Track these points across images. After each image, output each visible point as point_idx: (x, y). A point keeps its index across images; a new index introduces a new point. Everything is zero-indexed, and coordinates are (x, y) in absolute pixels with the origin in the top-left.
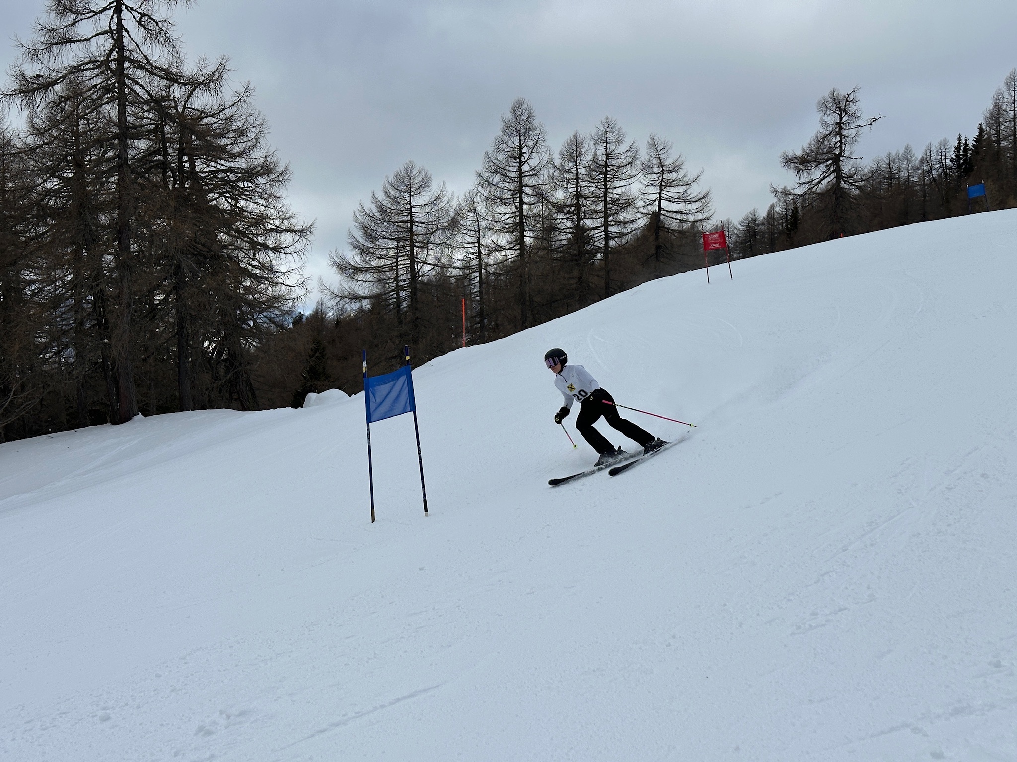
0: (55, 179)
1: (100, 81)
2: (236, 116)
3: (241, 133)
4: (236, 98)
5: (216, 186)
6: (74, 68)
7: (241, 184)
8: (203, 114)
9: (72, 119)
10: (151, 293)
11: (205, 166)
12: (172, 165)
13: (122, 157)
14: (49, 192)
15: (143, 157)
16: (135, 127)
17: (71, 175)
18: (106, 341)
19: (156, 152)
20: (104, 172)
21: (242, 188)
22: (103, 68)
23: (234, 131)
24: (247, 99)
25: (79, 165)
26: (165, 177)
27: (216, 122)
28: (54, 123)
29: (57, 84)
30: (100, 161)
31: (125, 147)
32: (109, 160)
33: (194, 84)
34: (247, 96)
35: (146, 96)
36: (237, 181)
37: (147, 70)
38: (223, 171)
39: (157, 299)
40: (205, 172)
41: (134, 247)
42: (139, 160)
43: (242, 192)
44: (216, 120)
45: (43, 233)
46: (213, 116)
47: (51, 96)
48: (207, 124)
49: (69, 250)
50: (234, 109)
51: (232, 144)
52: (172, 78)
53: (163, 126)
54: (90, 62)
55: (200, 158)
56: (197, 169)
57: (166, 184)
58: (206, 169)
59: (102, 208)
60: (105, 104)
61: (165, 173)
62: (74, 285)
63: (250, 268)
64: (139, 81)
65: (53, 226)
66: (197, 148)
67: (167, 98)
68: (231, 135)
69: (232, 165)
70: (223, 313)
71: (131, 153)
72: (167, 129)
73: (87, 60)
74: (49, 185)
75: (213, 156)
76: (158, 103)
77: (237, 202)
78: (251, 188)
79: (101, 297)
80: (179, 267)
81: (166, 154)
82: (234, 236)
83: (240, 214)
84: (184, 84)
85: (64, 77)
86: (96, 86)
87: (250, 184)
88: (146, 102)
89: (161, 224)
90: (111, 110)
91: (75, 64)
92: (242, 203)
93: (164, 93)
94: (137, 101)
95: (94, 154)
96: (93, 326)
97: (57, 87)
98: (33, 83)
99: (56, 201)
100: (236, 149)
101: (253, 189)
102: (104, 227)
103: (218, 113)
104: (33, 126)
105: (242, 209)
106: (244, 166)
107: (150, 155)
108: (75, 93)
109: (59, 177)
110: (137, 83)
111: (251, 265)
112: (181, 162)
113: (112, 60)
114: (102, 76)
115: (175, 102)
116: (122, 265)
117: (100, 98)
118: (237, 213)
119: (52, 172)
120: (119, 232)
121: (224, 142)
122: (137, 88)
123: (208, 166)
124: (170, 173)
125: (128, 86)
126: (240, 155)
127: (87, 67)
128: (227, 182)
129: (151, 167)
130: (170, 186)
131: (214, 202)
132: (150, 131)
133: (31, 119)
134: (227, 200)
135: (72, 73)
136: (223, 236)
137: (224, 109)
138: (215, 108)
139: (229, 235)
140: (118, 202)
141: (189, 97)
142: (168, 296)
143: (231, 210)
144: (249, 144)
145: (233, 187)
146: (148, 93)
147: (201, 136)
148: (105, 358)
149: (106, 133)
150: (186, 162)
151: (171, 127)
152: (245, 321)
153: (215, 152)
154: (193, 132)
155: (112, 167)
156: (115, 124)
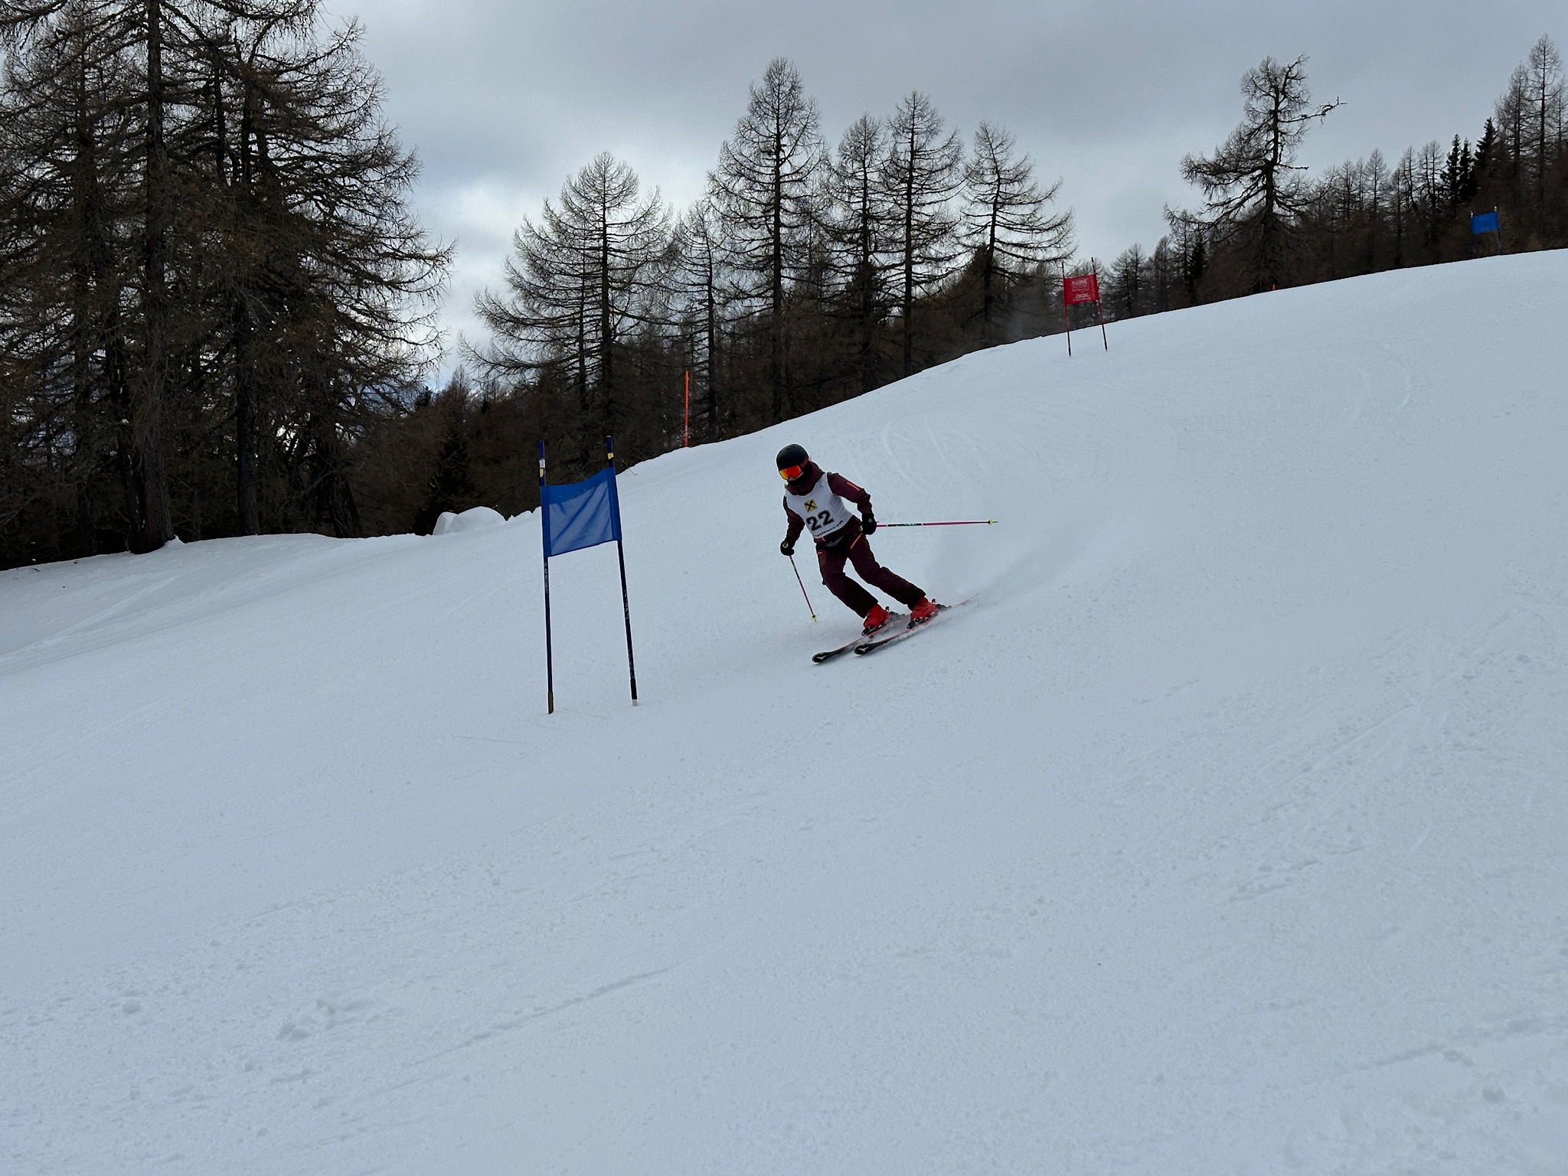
0: (48, 164)
1: (120, 8)
2: (334, 71)
3: (341, 98)
4: (334, 43)
5: (300, 183)
7: (340, 181)
8: (281, 66)
9: (73, 69)
10: (196, 347)
11: (283, 150)
12: (232, 147)
13: (153, 131)
14: (36, 186)
15: (186, 133)
16: (174, 83)
17: (71, 159)
18: (124, 421)
19: (207, 125)
20: (125, 155)
21: (342, 187)
23: (331, 95)
24: (353, 46)
25: (84, 142)
26: (221, 165)
27: (302, 80)
28: (45, 76)
29: (53, 11)
30: (118, 137)
31: (159, 116)
32: (133, 135)
33: (269, 18)
34: (352, 40)
35: (192, 36)
36: (333, 175)
38: (312, 158)
39: (203, 360)
40: (285, 160)
41: (169, 276)
42: (179, 137)
43: (341, 193)
44: (302, 76)
45: (27, 249)
46: (297, 69)
47: (42, 31)
48: (287, 83)
49: (67, 277)
50: (332, 59)
51: (326, 116)
52: (234, 8)
53: (218, 83)
55: (277, 138)
56: (271, 155)
57: (222, 177)
58: (285, 156)
59: (122, 211)
60: (128, 45)
61: (220, 159)
62: (75, 334)
63: (353, 313)
64: (181, 10)
65: (41, 238)
66: (272, 120)
67: (225, 39)
68: (326, 101)
69: (327, 148)
70: (310, 383)
71: (168, 125)
72: (225, 88)
74: (37, 174)
75: (296, 134)
76: (212, 48)
77: (333, 208)
78: (356, 188)
79: (117, 353)
80: (241, 309)
81: (222, 130)
82: (329, 263)
83: (336, 228)
84: (254, 18)
86: (114, 16)
87: (353, 181)
88: (193, 45)
89: (213, 239)
90: (136, 55)
92: (341, 211)
93: (220, 32)
94: (179, 43)
95: (110, 124)
96: (106, 398)
97: (52, 17)
98: (15, 10)
99: (47, 199)
100: (334, 125)
101: (359, 190)
102: (123, 243)
103: (306, 66)
104: (13, 79)
105: (340, 219)
106: (345, 151)
107: (198, 129)
108: (81, 29)
109: (53, 161)
110: (178, 14)
111: (355, 309)
112: (246, 142)
115: (238, 47)
116: (151, 303)
117: (121, 35)
118: (333, 227)
119: (41, 152)
120: (148, 250)
121: (313, 112)
122: (178, 22)
123: (288, 150)
124: (228, 160)
125: (164, 19)
126: (340, 134)
128: (318, 177)
129: (199, 149)
130: (229, 181)
131: (297, 208)
132: (198, 92)
133: (10, 66)
134: (317, 205)
136: (309, 262)
137: (315, 60)
138: (301, 57)
139: (320, 259)
140: (145, 205)
141: (260, 38)
142: (223, 353)
143: (326, 221)
144: (354, 116)
145: (326, 184)
146: (198, 31)
147: (278, 101)
148: (122, 451)
149: (127, 91)
150: (253, 142)
151: (231, 85)
152: (343, 398)
153: (301, 128)
154: (266, 94)
155: (138, 147)
156: (143, 79)
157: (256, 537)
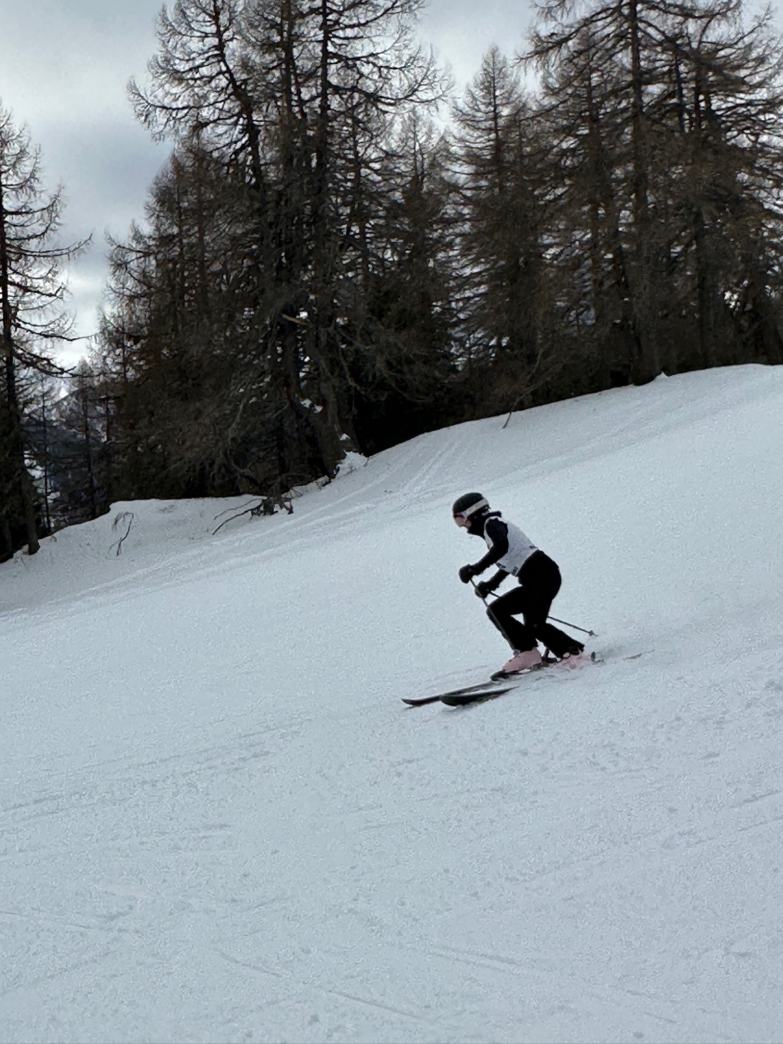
0: (571, 138)
1: (613, 28)
2: (756, 43)
3: (761, 60)
4: (756, 24)
5: (735, 123)
6: (587, 19)
7: (762, 117)
8: (718, 46)
9: (584, 74)
10: (670, 244)
11: (722, 102)
12: (687, 107)
13: (638, 105)
14: (564, 153)
15: (657, 103)
16: (649, 71)
17: (586, 132)
18: (626, 299)
19: (671, 95)
20: (620, 124)
21: (764, 121)
22: (616, 15)
23: (753, 60)
24: (769, 22)
25: (594, 120)
26: (682, 120)
27: (734, 53)
28: (567, 82)
29: (571, 39)
30: (615, 113)
31: (639, 94)
32: (625, 110)
33: (710, 15)
34: (768, 19)
35: (659, 37)
36: (756, 115)
37: (660, 9)
38: (741, 105)
39: (674, 252)
40: (723, 109)
41: (650, 199)
42: (653, 106)
43: (764, 125)
44: (734, 50)
45: (562, 194)
46: (730, 46)
47: (565, 53)
48: (724, 56)
49: (586, 209)
50: (754, 35)
51: (751, 75)
52: (687, 13)
53: (677, 65)
54: (604, 10)
55: (717, 95)
56: (713, 107)
57: (682, 127)
58: (724, 106)
59: (620, 161)
60: (618, 52)
61: (681, 116)
64: (652, 22)
65: (571, 186)
66: (712, 85)
67: (680, 35)
68: (751, 64)
69: (752, 97)
70: (747, 259)
71: (646, 100)
72: (682, 68)
73: (599, 10)
74: (564, 145)
75: (731, 90)
76: (671, 43)
77: (758, 138)
78: (772, 121)
79: (620, 255)
80: (699, 215)
81: (681, 96)
82: (758, 176)
83: (761, 151)
84: (700, 18)
85: (577, 31)
86: (609, 35)
87: (772, 116)
88: (660, 44)
89: (677, 172)
91: (588, 15)
92: (764, 138)
93: (677, 31)
94: (651, 45)
95: (608, 107)
96: (612, 286)
97: (570, 43)
98: (548, 42)
99: (572, 160)
100: (757, 79)
101: (776, 121)
102: (619, 181)
103: (736, 43)
104: (547, 87)
105: (763, 144)
107: (665, 99)
108: (589, 46)
109: (577, 136)
110: (650, 25)
111: (775, 204)
112: (698, 102)
113: (625, 5)
114: (616, 23)
115: (689, 38)
116: (642, 219)
117: (614, 46)
119: (569, 131)
120: (636, 185)
121: (743, 73)
122: (651, 30)
123: (726, 102)
124: (686, 116)
125: (640, 29)
126: (760, 85)
127: (600, 16)
128: (748, 117)
129: (667, 112)
130: (687, 130)
131: (733, 141)
132: (664, 74)
133: (544, 79)
134: (748, 137)
135: (585, 25)
136: (743, 177)
137: (742, 38)
138: (732, 36)
139: (751, 174)
140: (635, 154)
141: (704, 31)
142: (688, 245)
143: (753, 147)
144: (770, 71)
145: (754, 121)
146: (663, 33)
147: (718, 70)
148: (625, 319)
149: (618, 82)
150: (702, 101)
151: (686, 65)
153: (734, 85)
154: (710, 68)
155: (628, 118)
156: (629, 72)
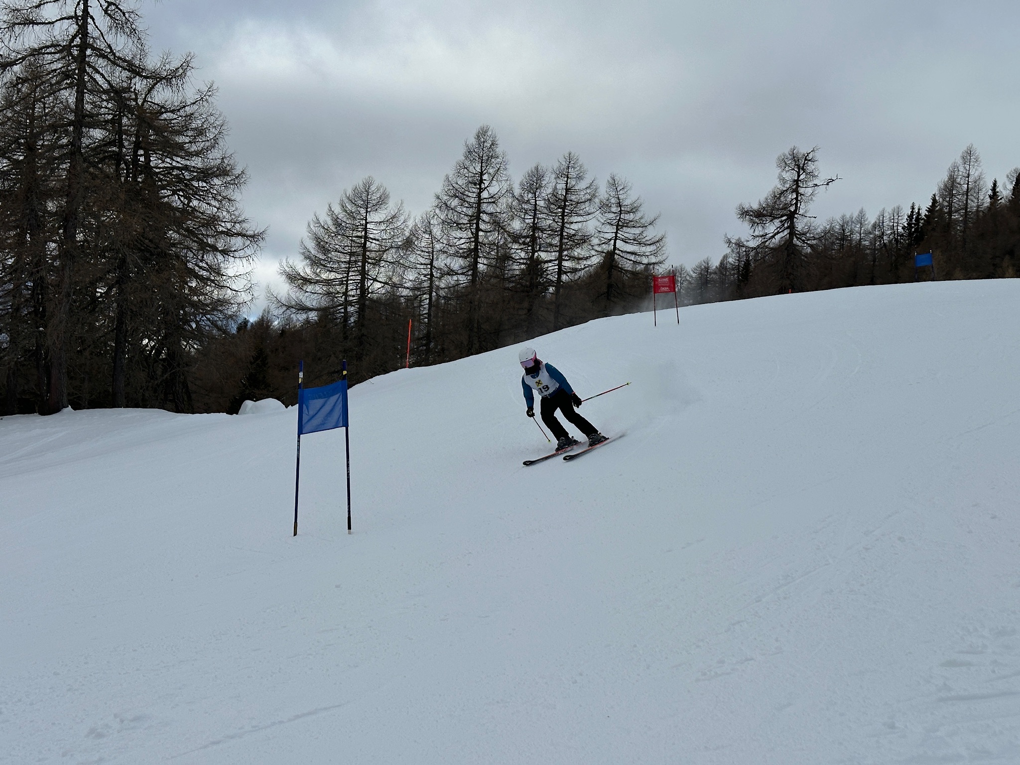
0: (6, 161)
1: (60, 65)
2: (196, 115)
3: (200, 132)
4: (198, 97)
5: (170, 183)
6: (35, 50)
7: (195, 184)
8: (162, 109)
9: (28, 102)
10: (94, 285)
11: (160, 161)
12: (127, 157)
13: (75, 144)
15: (97, 147)
16: (91, 115)
17: (21, 158)
18: (41, 329)
19: (112, 143)
20: (56, 158)
21: (196, 187)
22: (65, 53)
23: (193, 129)
24: (210, 99)
25: (30, 148)
26: (118, 169)
27: (175, 119)
28: (9, 104)
29: (16, 64)
30: (53, 147)
31: (79, 135)
32: (62, 146)
33: (157, 78)
34: (209, 96)
35: (106, 86)
36: (192, 179)
37: (109, 59)
38: (178, 168)
39: (98, 292)
40: (160, 168)
41: (80, 237)
42: (92, 149)
43: (196, 192)
44: (175, 116)
46: (173, 112)
47: (8, 76)
48: (165, 120)
49: (12, 233)
50: (195, 107)
51: (190, 142)
52: (135, 70)
53: (120, 117)
54: (52, 46)
55: (156, 154)
56: (152, 164)
57: (119, 176)
58: (161, 166)
59: (50, 194)
60: (63, 89)
61: (118, 165)
62: (14, 269)
63: (197, 268)
64: (100, 70)
66: (154, 143)
67: (128, 89)
68: (190, 133)
69: (188, 163)
70: (166, 312)
71: (85, 141)
72: (125, 120)
73: (48, 44)
75: (169, 152)
76: (117, 94)
77: (190, 201)
78: (206, 189)
79: (40, 285)
80: (123, 261)
81: (121, 146)
82: (184, 235)
83: (191, 214)
84: (146, 77)
85: (23, 58)
86: (55, 70)
87: (205, 184)
88: (105, 92)
89: (108, 216)
90: (68, 96)
91: (36, 46)
92: (195, 203)
93: (125, 85)
94: (96, 90)
95: (47, 139)
96: (29, 313)
97: (16, 68)
100: (194, 148)
101: (208, 190)
102: (51, 214)
103: (179, 110)
105: (194, 209)
106: (200, 165)
107: (105, 145)
108: (34, 76)
109: (9, 158)
110: (98, 72)
111: (198, 266)
112: (136, 155)
113: (75, 46)
114: (63, 61)
115: (136, 94)
116: (65, 254)
117: (58, 83)
118: (188, 212)
120: (66, 220)
121: (181, 139)
122: (97, 77)
123: (163, 162)
124: (123, 166)
125: (88, 74)
126: (197, 154)
127: (48, 51)
128: (180, 180)
129: (105, 158)
130: (123, 179)
131: (166, 199)
132: (107, 122)
134: (179, 198)
135: (32, 55)
136: (172, 234)
137: (184, 107)
138: (176, 104)
139: (179, 233)
140: (66, 191)
141: (150, 91)
142: (110, 289)
143: (184, 209)
144: (208, 144)
145: (186, 185)
146: (109, 82)
147: (159, 131)
148: (39, 347)
149: (62, 118)
150: (141, 155)
151: (129, 119)
152: (187, 322)
153: (172, 149)
154: (150, 126)
155: (64, 154)
156: (72, 111)
157: (122, 409)
